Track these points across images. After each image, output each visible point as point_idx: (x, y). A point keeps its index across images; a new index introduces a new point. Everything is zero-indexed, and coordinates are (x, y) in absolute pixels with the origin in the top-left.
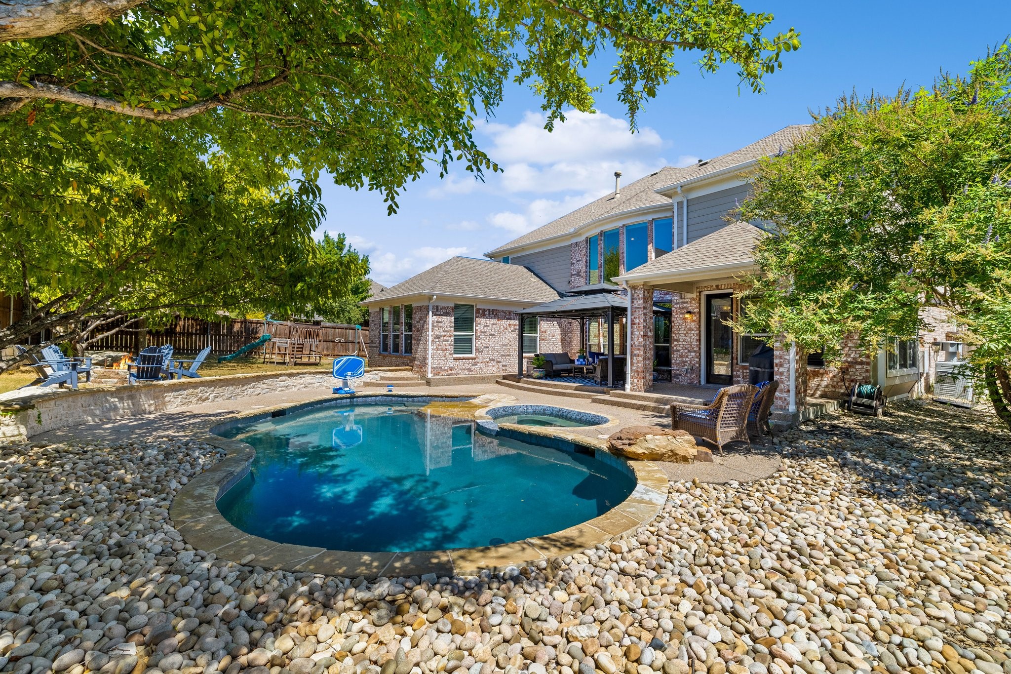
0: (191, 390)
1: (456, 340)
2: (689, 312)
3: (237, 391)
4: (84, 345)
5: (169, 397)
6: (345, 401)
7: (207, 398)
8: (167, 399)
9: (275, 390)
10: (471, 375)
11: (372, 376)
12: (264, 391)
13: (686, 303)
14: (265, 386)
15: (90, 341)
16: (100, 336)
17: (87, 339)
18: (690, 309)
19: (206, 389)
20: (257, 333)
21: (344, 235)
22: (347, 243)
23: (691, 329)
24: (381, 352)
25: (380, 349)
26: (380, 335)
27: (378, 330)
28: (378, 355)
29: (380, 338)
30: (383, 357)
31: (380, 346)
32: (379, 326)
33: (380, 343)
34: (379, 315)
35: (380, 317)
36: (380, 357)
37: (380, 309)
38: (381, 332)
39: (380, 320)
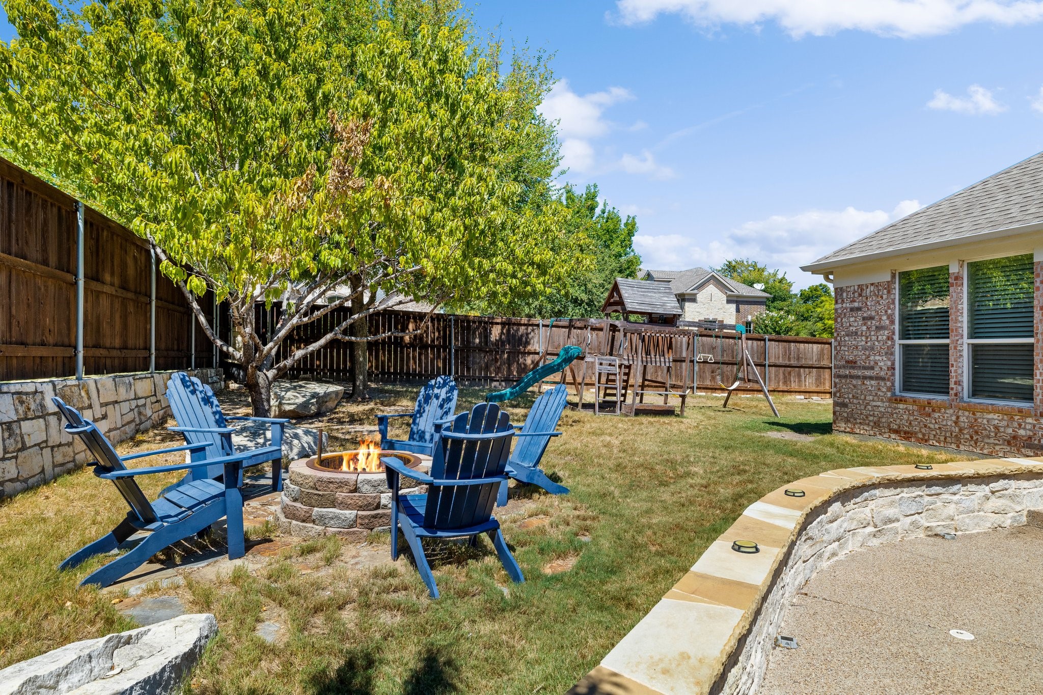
4: (271, 374)
15: (282, 364)
16: (299, 354)
17: (278, 358)
20: (527, 343)
21: (595, 186)
22: (600, 200)
24: (897, 393)
25: (893, 385)
26: (893, 345)
27: (886, 332)
28: (890, 400)
29: (892, 354)
30: (915, 408)
31: (893, 375)
32: (887, 322)
33: (894, 369)
34: (889, 292)
35: (892, 296)
36: (901, 406)
37: (893, 276)
38: (896, 337)
39: (892, 306)
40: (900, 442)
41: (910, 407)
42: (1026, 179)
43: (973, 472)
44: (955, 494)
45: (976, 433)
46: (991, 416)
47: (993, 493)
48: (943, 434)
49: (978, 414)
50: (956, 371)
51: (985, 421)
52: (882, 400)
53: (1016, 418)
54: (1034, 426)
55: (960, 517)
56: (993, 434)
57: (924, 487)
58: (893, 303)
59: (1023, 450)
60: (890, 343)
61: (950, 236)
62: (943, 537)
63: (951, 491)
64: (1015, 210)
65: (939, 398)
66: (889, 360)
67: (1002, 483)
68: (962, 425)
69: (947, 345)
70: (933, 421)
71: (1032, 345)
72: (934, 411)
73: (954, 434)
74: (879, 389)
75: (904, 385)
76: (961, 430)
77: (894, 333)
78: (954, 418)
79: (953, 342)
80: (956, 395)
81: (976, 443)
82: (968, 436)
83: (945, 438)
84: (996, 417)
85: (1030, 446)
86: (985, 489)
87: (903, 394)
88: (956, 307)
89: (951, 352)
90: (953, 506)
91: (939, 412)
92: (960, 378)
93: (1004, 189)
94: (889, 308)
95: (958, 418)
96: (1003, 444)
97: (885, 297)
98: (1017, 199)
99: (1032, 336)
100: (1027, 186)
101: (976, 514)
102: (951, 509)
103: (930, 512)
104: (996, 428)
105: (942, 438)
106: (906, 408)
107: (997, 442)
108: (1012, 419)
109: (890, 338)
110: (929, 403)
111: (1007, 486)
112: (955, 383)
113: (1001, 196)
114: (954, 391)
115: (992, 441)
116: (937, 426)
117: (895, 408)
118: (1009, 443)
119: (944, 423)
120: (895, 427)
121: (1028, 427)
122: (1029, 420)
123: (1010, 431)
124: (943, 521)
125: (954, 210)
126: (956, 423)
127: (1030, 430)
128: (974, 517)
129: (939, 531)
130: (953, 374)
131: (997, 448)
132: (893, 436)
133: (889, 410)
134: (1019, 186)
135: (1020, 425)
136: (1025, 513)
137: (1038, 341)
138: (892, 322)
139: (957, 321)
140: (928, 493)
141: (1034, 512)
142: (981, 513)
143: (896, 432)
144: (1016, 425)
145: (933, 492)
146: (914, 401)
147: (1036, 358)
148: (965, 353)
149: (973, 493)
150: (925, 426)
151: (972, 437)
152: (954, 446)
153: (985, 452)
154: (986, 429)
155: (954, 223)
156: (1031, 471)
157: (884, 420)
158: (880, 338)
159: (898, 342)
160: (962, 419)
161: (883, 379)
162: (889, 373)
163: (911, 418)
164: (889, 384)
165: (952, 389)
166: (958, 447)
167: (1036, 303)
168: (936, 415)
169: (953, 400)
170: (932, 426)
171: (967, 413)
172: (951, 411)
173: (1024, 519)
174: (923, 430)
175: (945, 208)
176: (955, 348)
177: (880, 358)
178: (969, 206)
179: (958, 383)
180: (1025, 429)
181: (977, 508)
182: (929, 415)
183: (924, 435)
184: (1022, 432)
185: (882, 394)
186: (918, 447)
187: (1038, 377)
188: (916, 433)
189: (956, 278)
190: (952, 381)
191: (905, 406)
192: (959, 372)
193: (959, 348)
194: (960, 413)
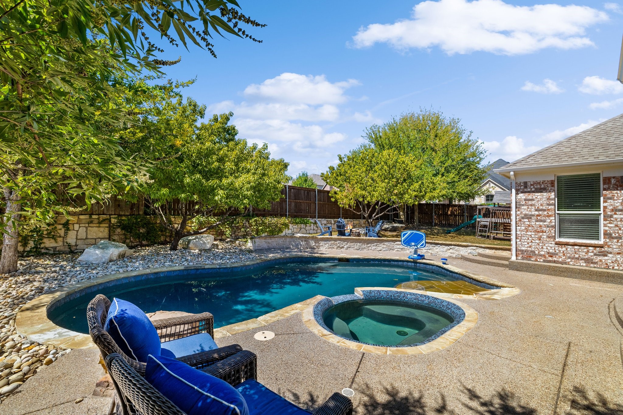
0: (333, 242)
1: (561, 221)
3: (363, 246)
5: (322, 243)
6: (410, 264)
7: (343, 247)
8: (321, 244)
9: (393, 250)
10: (592, 268)
11: (469, 251)
12: (384, 249)
14: (385, 246)
19: (342, 242)
67: (452, 247)
86: (447, 247)
136: (461, 255)
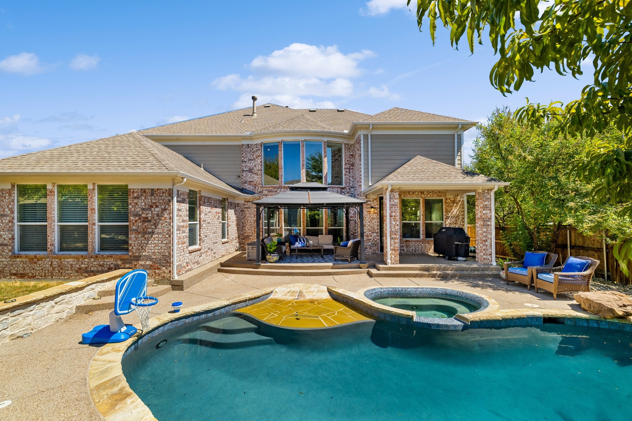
2: (372, 207)
10: (199, 267)
13: (370, 201)
18: (373, 205)
23: (373, 218)
24: (16, 252)
25: (13, 248)
26: (13, 226)
27: (8, 218)
28: (11, 257)
29: (13, 230)
30: (27, 260)
31: (13, 242)
32: (9, 212)
33: (14, 239)
34: (10, 195)
35: (12, 198)
36: (18, 260)
37: (13, 186)
38: (15, 221)
39: (12, 203)
40: (17, 280)
41: (24, 260)
42: (88, 149)
43: (43, 296)
44: (32, 311)
45: (62, 269)
46: (69, 260)
47: (56, 303)
48: (44, 272)
49: (62, 260)
50: (51, 239)
51: (66, 263)
52: (5, 258)
53: (80, 259)
54: (88, 262)
55: (35, 322)
56: (70, 269)
57: (9, 313)
58: (13, 201)
59: (84, 274)
60: (10, 224)
61: (46, 170)
62: (22, 337)
63: (29, 310)
64: (80, 163)
65: (42, 253)
66: (10, 234)
68: (54, 266)
69: (46, 226)
70: (38, 266)
71: (87, 226)
72: (38, 260)
73: (50, 271)
74: (3, 251)
75: (21, 248)
76: (53, 269)
77: (13, 219)
78: (50, 263)
79: (49, 224)
80: (51, 251)
81: (61, 274)
82: (57, 271)
83: (45, 274)
84: (71, 260)
85: (86, 272)
86: (52, 303)
87: (20, 253)
88: (51, 206)
89: (48, 229)
90: (30, 317)
91: (42, 260)
92: (53, 242)
93: (78, 152)
94: (10, 204)
95: (52, 262)
96: (75, 273)
97: (7, 198)
98: (82, 158)
99: (87, 222)
100: (88, 153)
101: (46, 317)
102: (29, 320)
103: (13, 326)
104: (71, 265)
105: (43, 274)
106: (22, 261)
107: (72, 272)
108: (78, 260)
109: (11, 221)
110: (35, 257)
111: (64, 298)
112: (51, 245)
113: (76, 155)
114: (50, 249)
115: (69, 272)
116: (40, 268)
117: (14, 261)
118: (77, 272)
119: (45, 266)
120: (14, 272)
121: (86, 263)
122: (86, 260)
123: (78, 266)
124: (23, 327)
125: (52, 157)
126: (51, 265)
127: (86, 264)
128: (45, 319)
129: (20, 334)
130: (49, 240)
131: (72, 275)
132: (13, 277)
133: (10, 263)
134: (85, 152)
135: (82, 263)
136: (75, 308)
137: (90, 224)
138: (13, 212)
139: (51, 213)
140: (12, 315)
141: (79, 306)
142: (50, 315)
143: (15, 274)
144: (80, 263)
145: (16, 314)
146: (27, 256)
147: (89, 232)
148: (56, 230)
149: (44, 307)
150: (34, 269)
151: (59, 271)
152: (50, 277)
153: (66, 277)
154: (66, 267)
155: (50, 163)
156: (77, 288)
157: (6, 269)
158: (3, 221)
159: (16, 223)
160: (54, 263)
161: (6, 245)
162: (10, 241)
163: (25, 266)
164: (10, 248)
165: (49, 248)
166: (52, 277)
167: (89, 207)
168: (40, 262)
169: (49, 254)
170: (37, 269)
171: (57, 260)
172: (48, 259)
173: (74, 311)
174: (32, 272)
175: (47, 154)
176: (50, 227)
177: (4, 233)
178: (60, 156)
179: (52, 245)
180: (84, 264)
181: (46, 314)
182: (36, 263)
183: (33, 274)
184: (83, 266)
185: (5, 254)
186: (29, 281)
187: (90, 240)
188: (28, 274)
189: (51, 192)
190: (49, 244)
191: (21, 259)
192: (53, 239)
193: (52, 227)
194: (53, 260)
